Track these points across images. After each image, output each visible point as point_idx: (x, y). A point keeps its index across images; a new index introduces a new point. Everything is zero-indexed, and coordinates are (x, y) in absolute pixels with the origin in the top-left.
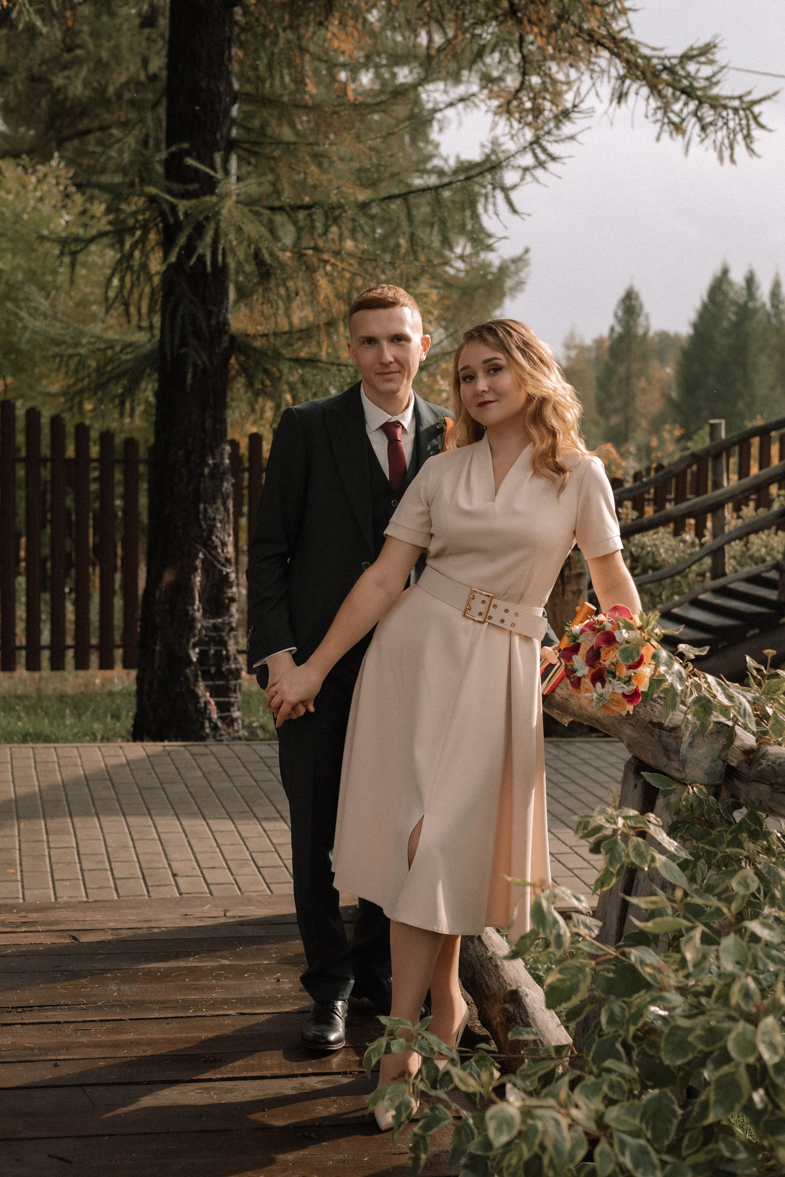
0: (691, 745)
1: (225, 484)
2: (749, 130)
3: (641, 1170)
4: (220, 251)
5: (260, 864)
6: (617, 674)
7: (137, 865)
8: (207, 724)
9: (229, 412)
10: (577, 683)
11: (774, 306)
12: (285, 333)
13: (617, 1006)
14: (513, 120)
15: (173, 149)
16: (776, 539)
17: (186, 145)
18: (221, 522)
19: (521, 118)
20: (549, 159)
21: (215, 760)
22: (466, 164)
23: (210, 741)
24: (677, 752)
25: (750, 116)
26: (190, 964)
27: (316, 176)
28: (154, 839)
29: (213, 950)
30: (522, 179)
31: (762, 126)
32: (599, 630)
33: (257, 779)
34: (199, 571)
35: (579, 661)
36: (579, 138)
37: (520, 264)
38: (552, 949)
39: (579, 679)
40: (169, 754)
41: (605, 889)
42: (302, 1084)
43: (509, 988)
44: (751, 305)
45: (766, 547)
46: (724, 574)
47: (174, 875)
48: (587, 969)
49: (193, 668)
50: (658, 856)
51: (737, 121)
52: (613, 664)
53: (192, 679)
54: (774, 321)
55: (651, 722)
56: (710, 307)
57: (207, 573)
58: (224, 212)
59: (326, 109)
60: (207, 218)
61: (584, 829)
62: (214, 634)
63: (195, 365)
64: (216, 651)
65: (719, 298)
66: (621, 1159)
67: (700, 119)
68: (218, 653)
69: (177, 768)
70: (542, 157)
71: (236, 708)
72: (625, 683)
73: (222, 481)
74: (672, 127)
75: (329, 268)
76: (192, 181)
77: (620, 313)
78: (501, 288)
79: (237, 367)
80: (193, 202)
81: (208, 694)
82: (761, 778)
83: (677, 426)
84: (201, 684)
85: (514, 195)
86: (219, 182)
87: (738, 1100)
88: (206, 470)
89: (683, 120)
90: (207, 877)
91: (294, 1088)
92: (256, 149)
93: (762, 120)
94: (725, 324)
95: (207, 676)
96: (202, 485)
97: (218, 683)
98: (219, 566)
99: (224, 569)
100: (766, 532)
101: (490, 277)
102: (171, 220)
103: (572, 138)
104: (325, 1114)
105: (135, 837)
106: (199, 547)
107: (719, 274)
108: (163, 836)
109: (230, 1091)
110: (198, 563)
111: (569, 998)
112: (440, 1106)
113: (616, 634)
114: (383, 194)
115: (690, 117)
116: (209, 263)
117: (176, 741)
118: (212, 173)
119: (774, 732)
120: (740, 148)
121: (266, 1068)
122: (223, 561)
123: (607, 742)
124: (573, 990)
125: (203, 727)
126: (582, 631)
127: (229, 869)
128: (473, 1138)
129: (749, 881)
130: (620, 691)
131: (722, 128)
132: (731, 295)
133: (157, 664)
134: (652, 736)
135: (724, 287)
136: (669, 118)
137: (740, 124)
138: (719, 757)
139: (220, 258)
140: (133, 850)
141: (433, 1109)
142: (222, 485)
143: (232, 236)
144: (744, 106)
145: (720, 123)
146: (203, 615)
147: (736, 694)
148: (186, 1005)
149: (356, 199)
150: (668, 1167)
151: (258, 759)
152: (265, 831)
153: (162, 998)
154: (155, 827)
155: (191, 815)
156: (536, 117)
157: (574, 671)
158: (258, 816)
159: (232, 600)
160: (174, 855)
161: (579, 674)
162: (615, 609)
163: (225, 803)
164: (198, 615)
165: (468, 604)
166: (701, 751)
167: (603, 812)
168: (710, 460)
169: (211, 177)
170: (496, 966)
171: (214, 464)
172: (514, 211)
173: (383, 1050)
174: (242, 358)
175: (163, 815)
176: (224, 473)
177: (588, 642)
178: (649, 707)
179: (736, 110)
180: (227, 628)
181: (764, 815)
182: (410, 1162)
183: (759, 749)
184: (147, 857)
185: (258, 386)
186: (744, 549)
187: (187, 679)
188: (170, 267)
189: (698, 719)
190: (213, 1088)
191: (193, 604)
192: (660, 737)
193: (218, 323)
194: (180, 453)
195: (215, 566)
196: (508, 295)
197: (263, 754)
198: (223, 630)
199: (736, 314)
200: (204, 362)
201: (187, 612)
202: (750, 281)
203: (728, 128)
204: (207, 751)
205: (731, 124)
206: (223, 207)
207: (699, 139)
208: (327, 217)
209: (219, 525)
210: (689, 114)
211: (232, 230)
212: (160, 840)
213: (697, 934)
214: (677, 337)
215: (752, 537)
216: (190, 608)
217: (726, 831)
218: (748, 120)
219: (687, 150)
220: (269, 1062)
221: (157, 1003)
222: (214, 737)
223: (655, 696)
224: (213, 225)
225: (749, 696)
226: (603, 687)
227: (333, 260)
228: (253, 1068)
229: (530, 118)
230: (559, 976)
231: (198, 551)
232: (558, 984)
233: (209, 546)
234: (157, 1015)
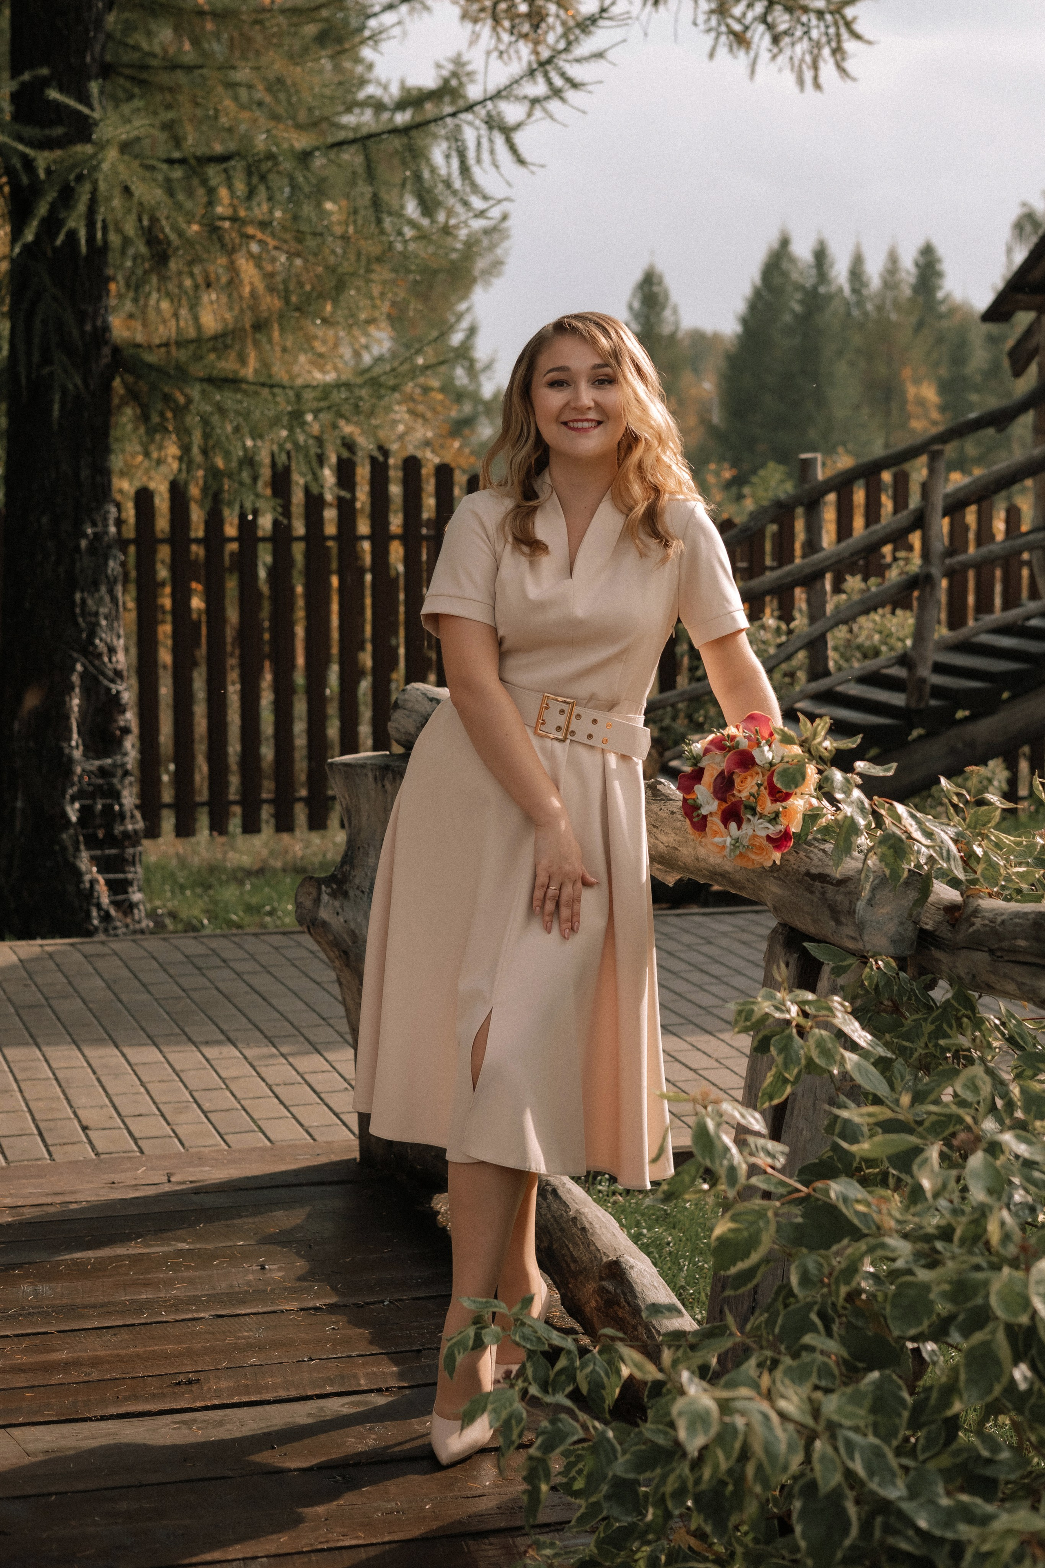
0: (870, 902)
1: (111, 563)
2: (839, 42)
3: (876, 1479)
4: (99, 225)
5: (207, 1106)
6: (759, 809)
7: (28, 1115)
8: (94, 913)
9: (113, 457)
10: (701, 824)
11: (854, 291)
12: (192, 341)
13: (811, 1261)
14: (499, 29)
15: (26, 77)
16: (895, 620)
17: (45, 71)
18: (106, 618)
19: (513, 27)
20: (567, 86)
21: (119, 963)
22: (414, 93)
23: (101, 937)
24: (852, 912)
25: (841, 23)
26: (131, 1251)
27: (232, 115)
28: (48, 1079)
29: (161, 1231)
30: (530, 115)
31: (857, 36)
32: (731, 749)
33: (186, 987)
34: (77, 690)
35: (703, 792)
36: (610, 55)
37: (496, 236)
38: (722, 1187)
39: (705, 818)
40: (51, 955)
41: (776, 1102)
42: (321, 1409)
43: (605, 1260)
44: (822, 290)
45: (880, 632)
46: (827, 673)
47: (85, 1128)
48: (770, 1214)
49: (72, 831)
50: (848, 1055)
51: (823, 29)
52: (752, 795)
53: (71, 849)
54: (855, 313)
55: (808, 874)
56: (764, 293)
57: (87, 693)
58: (105, 166)
59: (244, 17)
60: (80, 178)
61: (746, 1020)
62: (100, 781)
63: (64, 391)
64: (104, 806)
65: (777, 280)
66: (850, 1464)
67: (770, 27)
68: (108, 809)
69: (66, 977)
70: (558, 82)
71: (135, 888)
72: (770, 821)
73: (106, 558)
74: (732, 37)
75: (255, 248)
76: (52, 124)
77: (636, 305)
78: (469, 271)
79: (122, 391)
80: (58, 153)
81: (95, 869)
82: (975, 943)
83: (726, 465)
84: (85, 855)
85: (518, 138)
86: (96, 124)
87: (998, 1379)
88: (84, 543)
89: (747, 28)
90: (132, 1128)
91: (309, 1415)
92: (144, 76)
93: (858, 27)
94: (787, 318)
95: (92, 842)
96: (78, 565)
97: (107, 852)
98: (106, 682)
99: (112, 686)
100: (880, 611)
101: (454, 256)
102: (25, 180)
103: (599, 55)
104: (360, 1448)
105: (19, 1077)
106: (75, 655)
107: (776, 245)
108: (60, 1075)
109: (220, 1423)
110: (75, 678)
111: (747, 1255)
112: (563, 1416)
113: (755, 753)
114: (330, 140)
115: (755, 24)
116: (83, 242)
117: (53, 937)
118: (85, 110)
119: (985, 879)
120: (828, 68)
121: (266, 1388)
122: (110, 674)
123: (679, 915)
124: (752, 1242)
125: (88, 917)
126: (706, 751)
127: (163, 1115)
128: (616, 1458)
129: (980, 1083)
130: (763, 834)
131: (801, 39)
132: (795, 276)
133: (18, 827)
134: (812, 892)
135: (785, 265)
136: (728, 26)
137: (827, 34)
138: (910, 915)
139: (99, 235)
140: (19, 1095)
141: (553, 1422)
142: (106, 564)
143: (116, 203)
144: (832, 7)
145: (799, 33)
146: (85, 755)
147: (937, 830)
148: (140, 1307)
149: (292, 146)
150: (912, 1473)
151: (183, 958)
152: (207, 1060)
153: (101, 1299)
154: (46, 1060)
155: (98, 1042)
156: (535, 27)
157: (697, 807)
158: (194, 1039)
159: (126, 731)
160: (80, 1100)
161: (704, 811)
162: (751, 718)
163: (143, 1024)
164: (77, 754)
165: (540, 715)
166: (884, 911)
167: (771, 997)
168: (800, 511)
169: (87, 117)
170: (584, 1229)
171: (95, 534)
172: (521, 161)
173: (471, 1343)
174: (130, 379)
175: (57, 1044)
176: (109, 547)
177: (715, 765)
178: (802, 854)
179: (820, 14)
180: (120, 772)
181: (976, 995)
182: (525, 1498)
183: (965, 903)
184: (41, 1104)
185: (155, 419)
186: (848, 636)
187: (64, 849)
188: (26, 248)
189: (887, 865)
190: (195, 1421)
191: (70, 739)
192: (824, 893)
193: (95, 327)
194: (44, 520)
195: (98, 682)
196: (479, 281)
197: (188, 952)
198: (113, 775)
199: (802, 302)
200: (75, 386)
201: (61, 749)
202: (821, 255)
203: (810, 39)
204: (106, 950)
205: (815, 34)
206: (103, 160)
207: (769, 55)
208: (249, 174)
209: (104, 623)
210: (755, 19)
211: (117, 192)
212: (57, 1079)
213: (934, 1153)
214: (717, 337)
215: (862, 620)
216: (65, 745)
217: (925, 1020)
218: (838, 28)
219: (753, 72)
220: (270, 1381)
221: (93, 1307)
222: (106, 931)
223: (810, 837)
224: (87, 187)
225: (952, 831)
226: (739, 828)
227: (259, 235)
228: (247, 1390)
229: (526, 28)
230: (731, 1225)
231: (75, 661)
232: (731, 1235)
233: (89, 651)
234: (96, 1324)
